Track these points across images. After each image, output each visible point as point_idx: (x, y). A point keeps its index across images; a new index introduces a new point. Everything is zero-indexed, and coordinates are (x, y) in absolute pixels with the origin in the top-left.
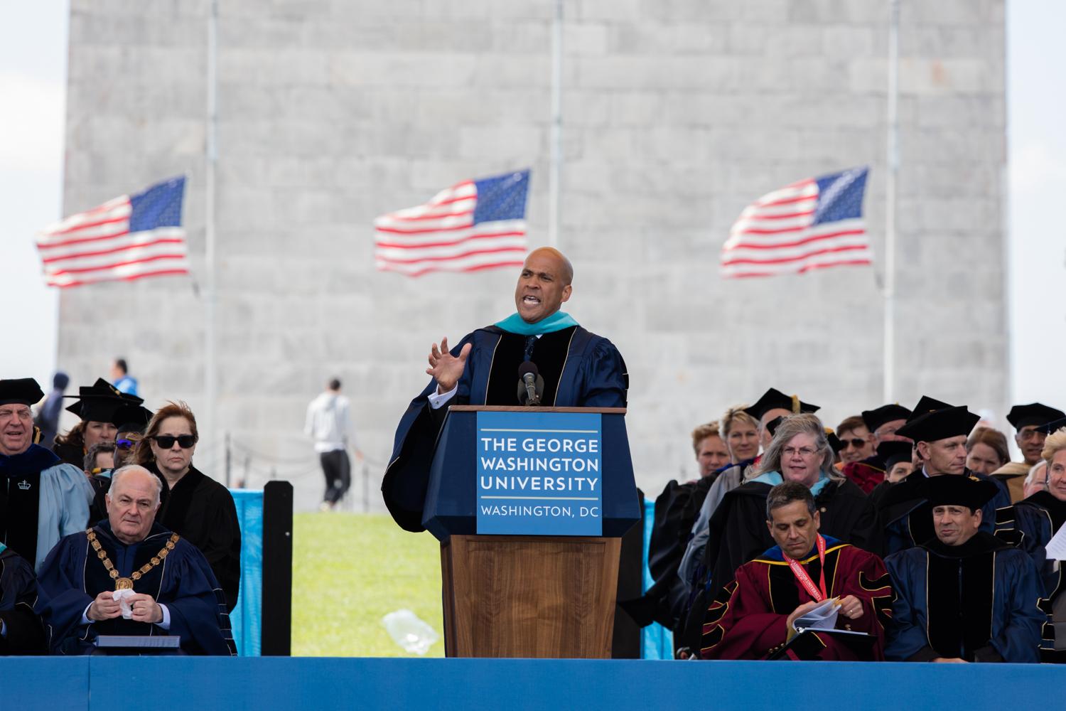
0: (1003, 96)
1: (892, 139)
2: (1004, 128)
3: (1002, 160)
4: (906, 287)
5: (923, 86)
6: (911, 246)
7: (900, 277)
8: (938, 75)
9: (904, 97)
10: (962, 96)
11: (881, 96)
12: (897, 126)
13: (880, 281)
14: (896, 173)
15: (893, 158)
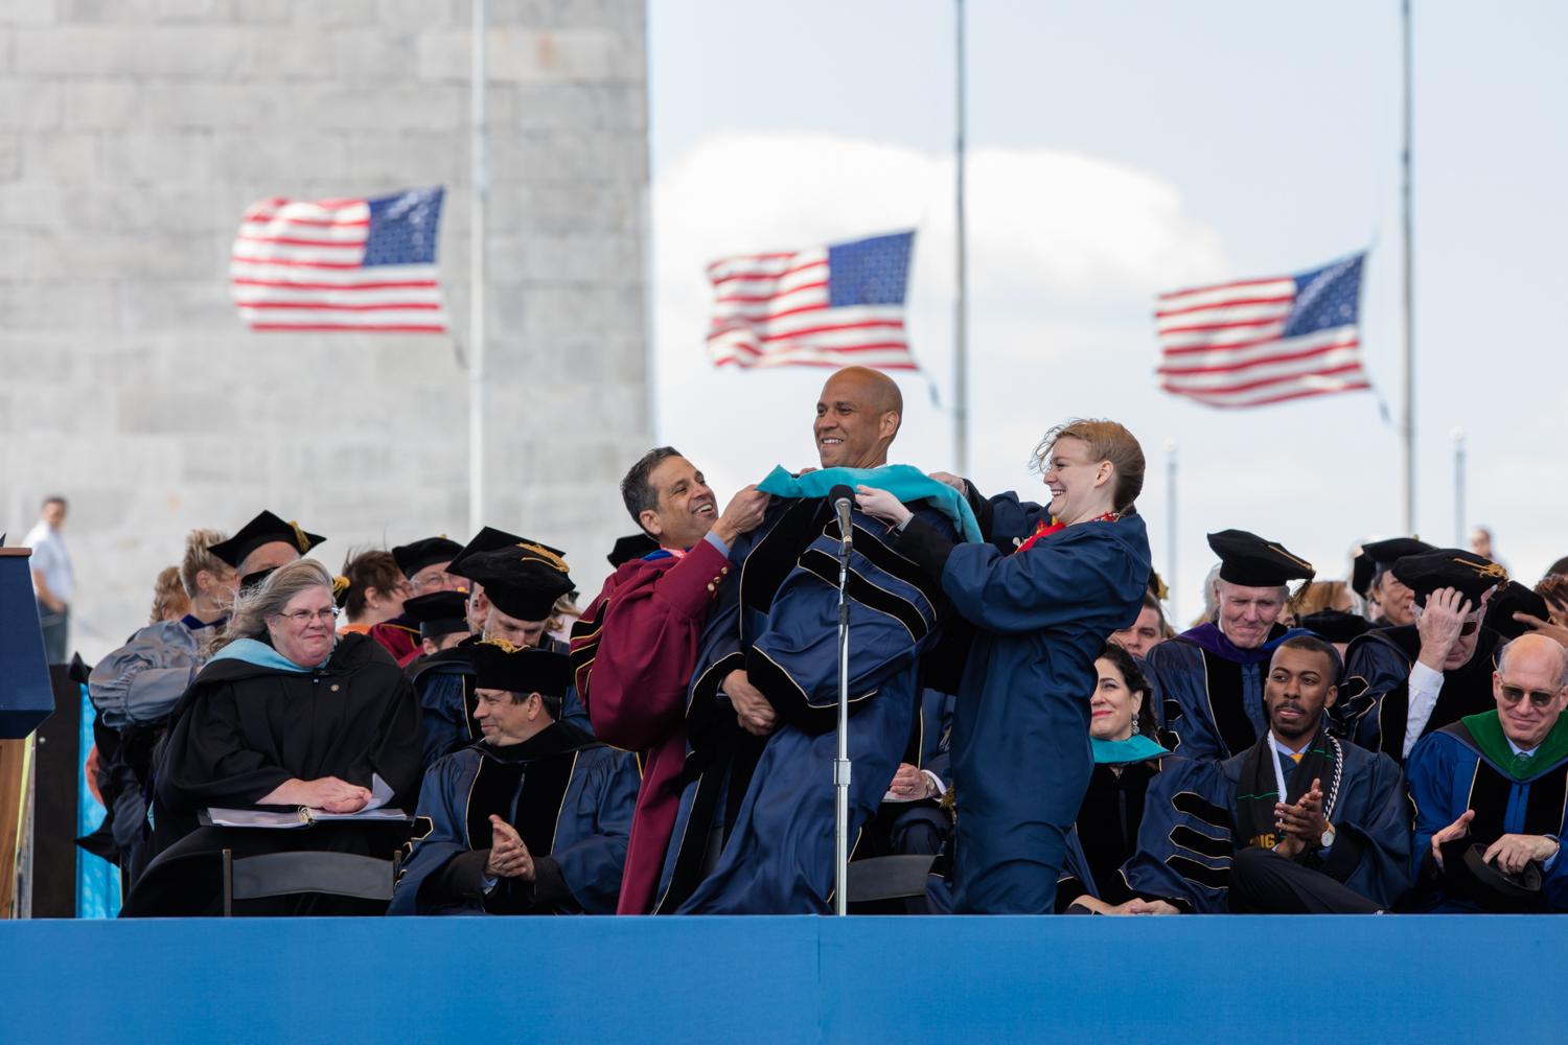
0: (643, 85)
1: (477, 147)
2: (644, 130)
3: (642, 178)
4: (503, 363)
5: (523, 67)
6: (510, 304)
7: (492, 348)
8: (547, 55)
9: (493, 85)
10: (580, 84)
11: (463, 84)
12: (485, 129)
13: (461, 356)
14: (485, 198)
15: (479, 176)
